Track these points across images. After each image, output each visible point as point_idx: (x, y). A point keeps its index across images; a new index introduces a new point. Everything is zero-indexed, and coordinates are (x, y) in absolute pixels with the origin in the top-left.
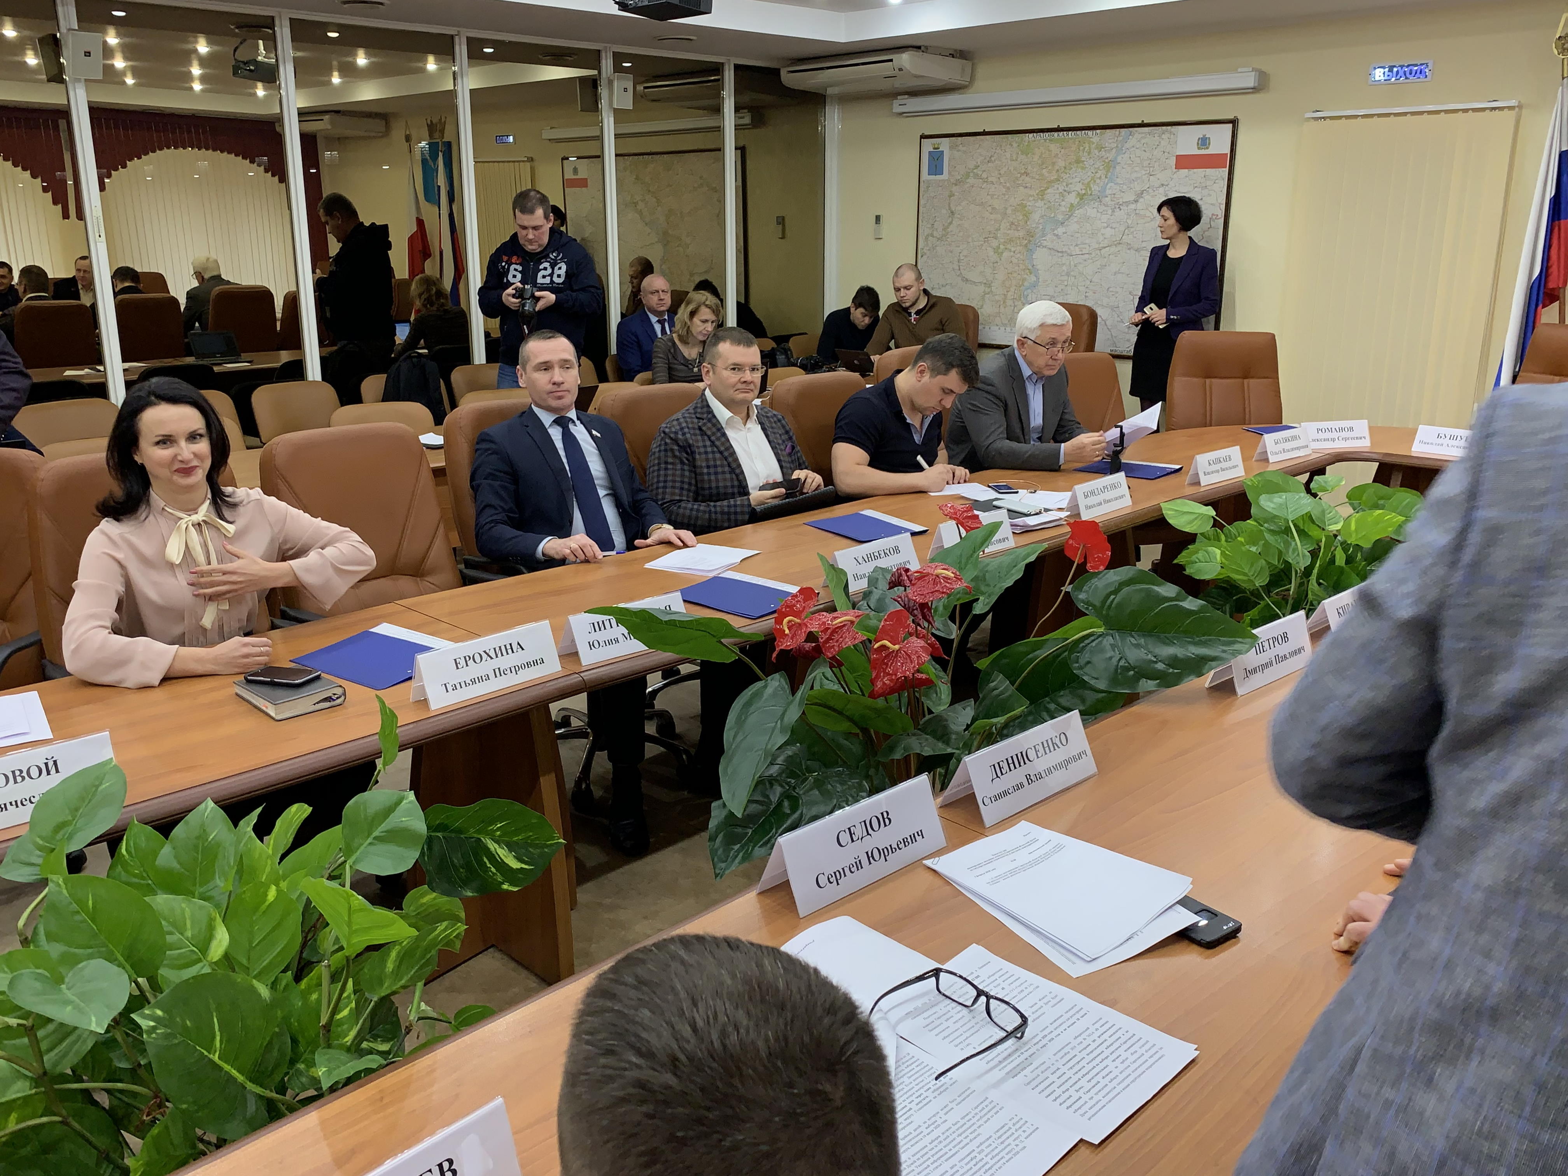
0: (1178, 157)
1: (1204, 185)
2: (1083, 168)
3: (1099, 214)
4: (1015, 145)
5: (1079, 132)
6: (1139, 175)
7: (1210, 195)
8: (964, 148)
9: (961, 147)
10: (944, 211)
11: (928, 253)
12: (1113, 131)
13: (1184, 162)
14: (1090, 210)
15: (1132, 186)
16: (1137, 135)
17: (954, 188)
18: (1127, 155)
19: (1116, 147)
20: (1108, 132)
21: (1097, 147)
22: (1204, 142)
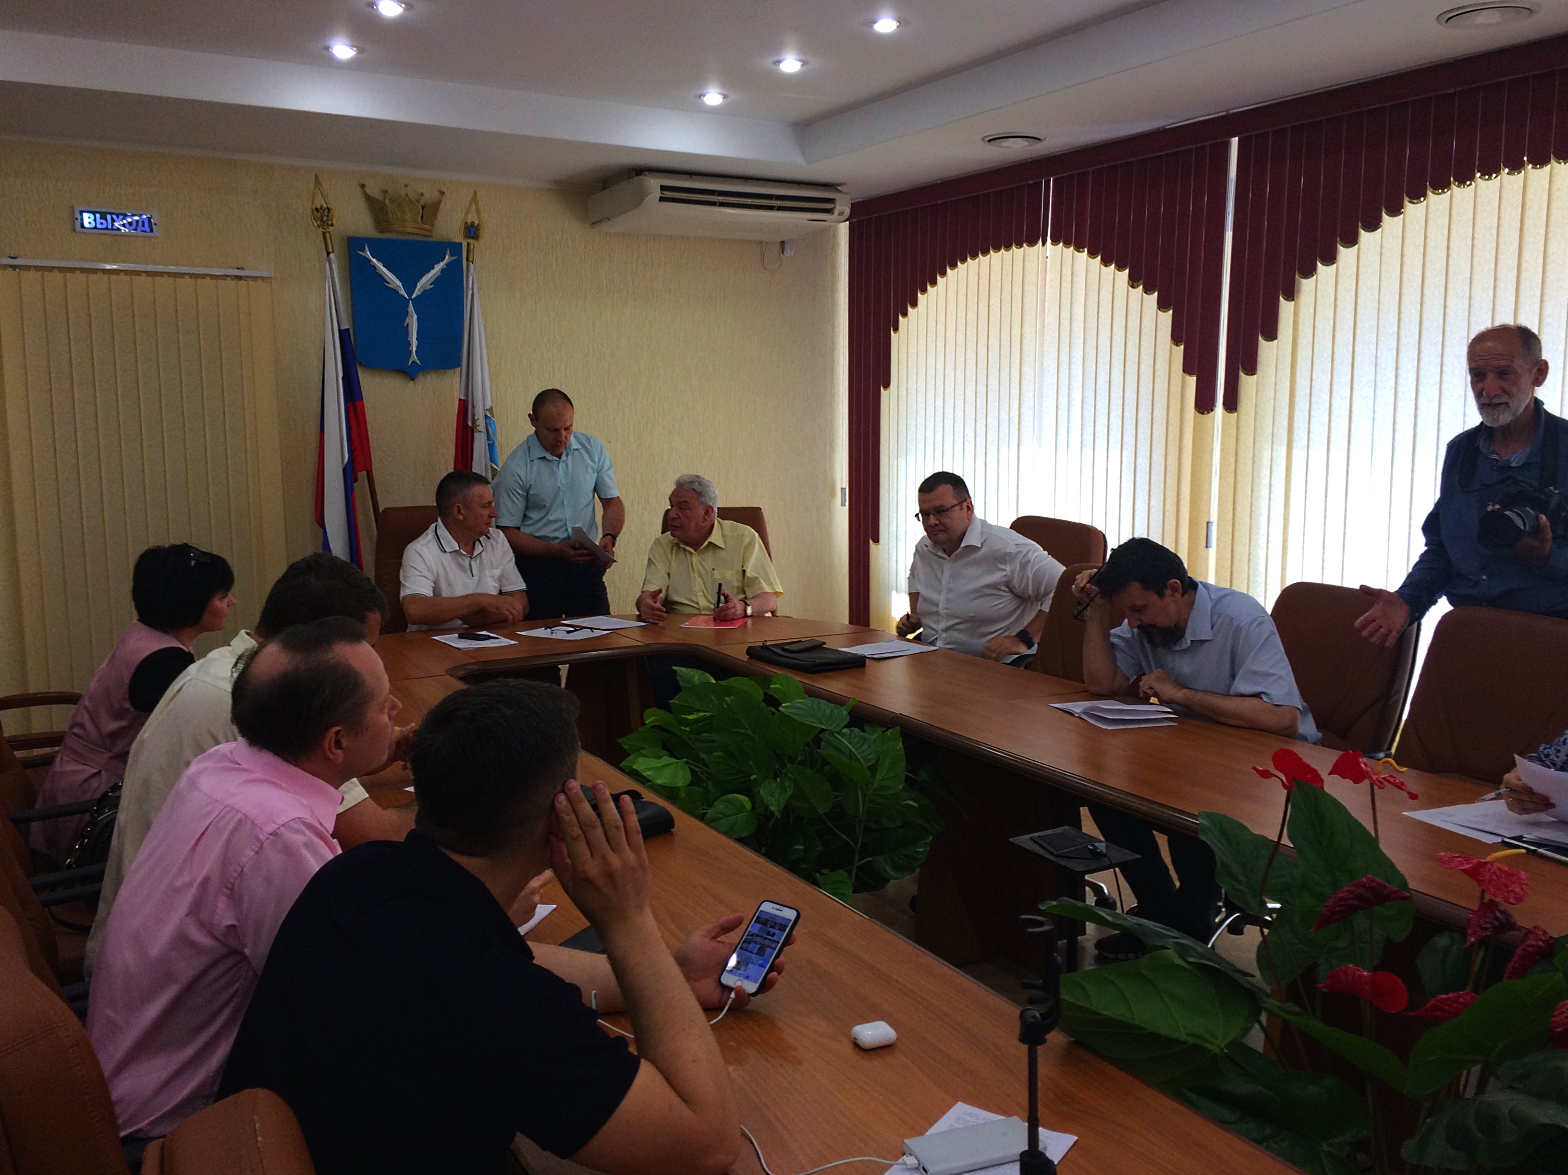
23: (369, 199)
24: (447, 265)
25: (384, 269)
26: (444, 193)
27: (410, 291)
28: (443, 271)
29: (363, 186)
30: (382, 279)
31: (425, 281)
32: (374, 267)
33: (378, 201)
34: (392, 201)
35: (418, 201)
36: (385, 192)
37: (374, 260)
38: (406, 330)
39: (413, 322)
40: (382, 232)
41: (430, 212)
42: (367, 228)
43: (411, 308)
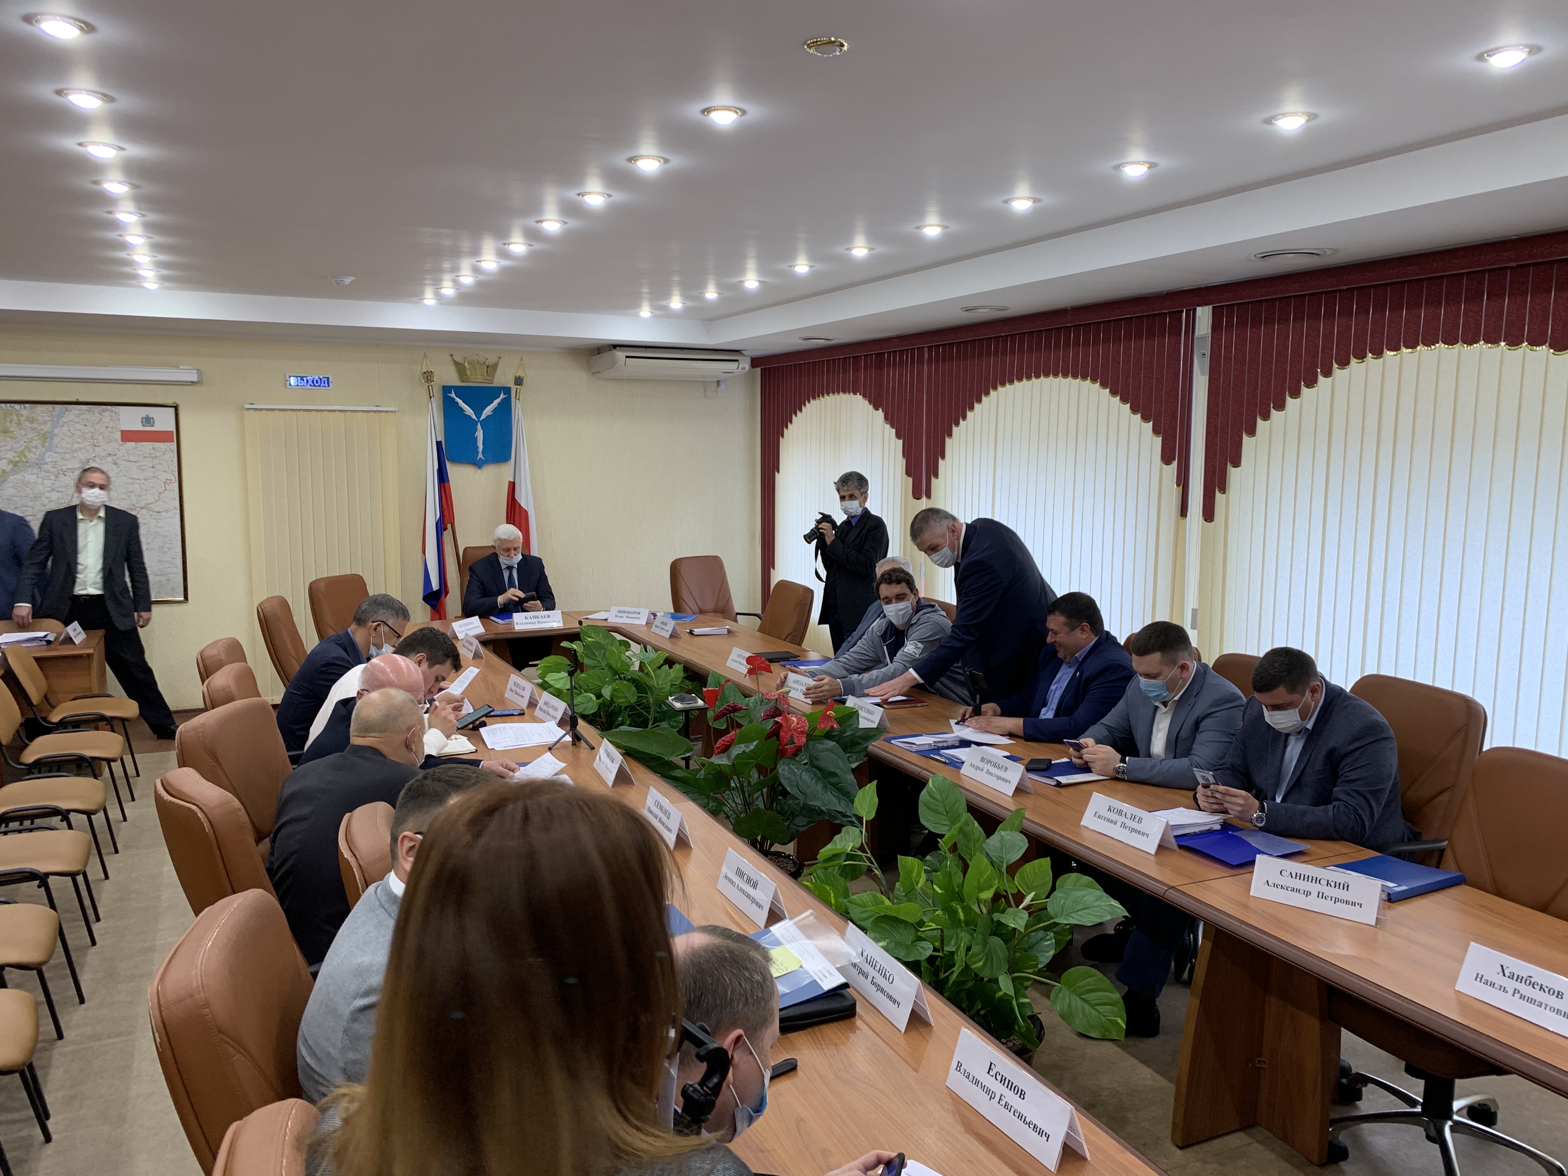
0: (123, 432)
1: (153, 455)
2: (12, 438)
3: (40, 480)
5: (3, 405)
6: (82, 446)
7: (161, 464)
12: (46, 406)
13: (128, 436)
14: (30, 476)
15: (76, 455)
16: (73, 412)
18: (65, 428)
19: (52, 420)
20: (40, 407)
21: (27, 420)
22: (148, 421)
23: (456, 363)
24: (501, 400)
25: (464, 404)
26: (500, 358)
27: (478, 416)
28: (499, 404)
29: (452, 355)
30: (461, 410)
31: (488, 411)
32: (457, 403)
33: (460, 364)
34: (469, 364)
35: (484, 363)
36: (465, 358)
37: (457, 399)
38: (476, 439)
39: (480, 434)
40: (462, 382)
41: (492, 369)
42: (454, 380)
43: (479, 427)
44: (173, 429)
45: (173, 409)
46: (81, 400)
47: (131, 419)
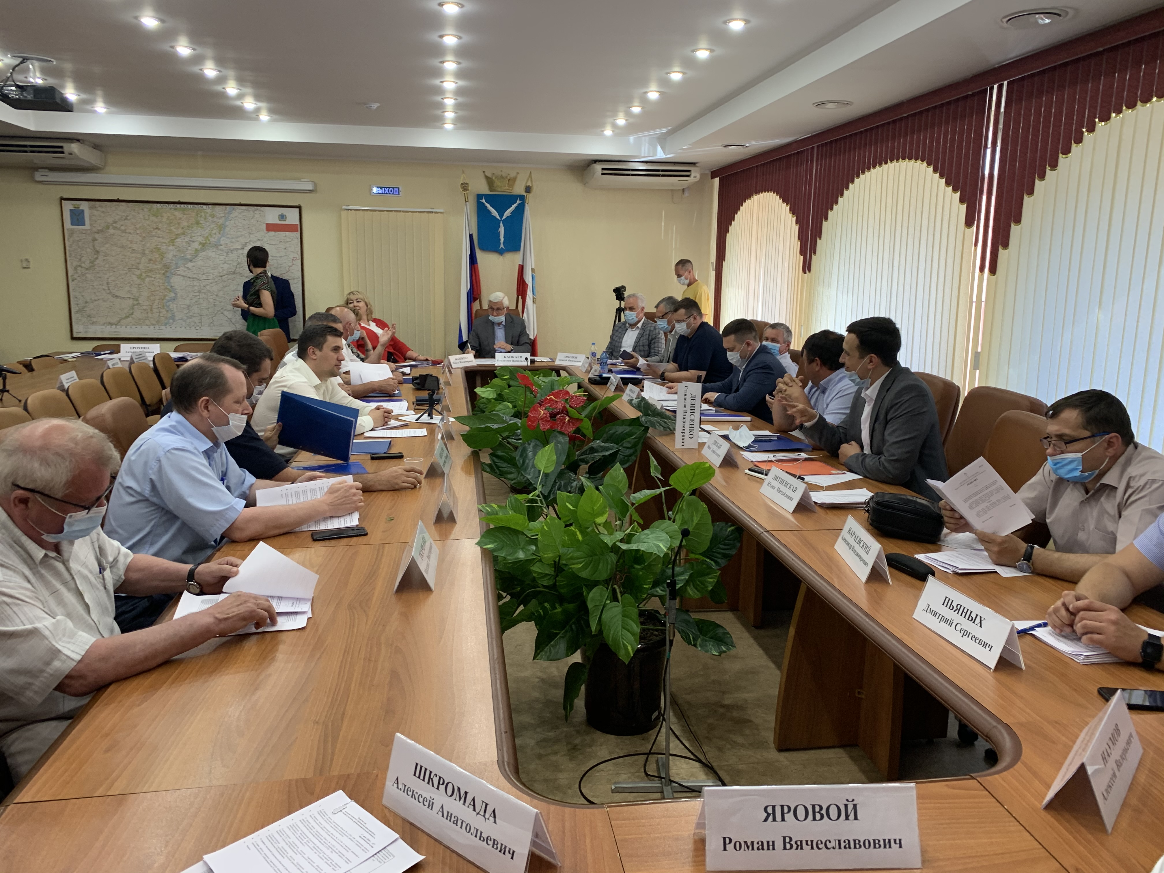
0: (267, 224)
1: (286, 241)
2: (201, 228)
3: (217, 256)
4: (146, 210)
5: (196, 206)
6: (242, 233)
7: (290, 247)
8: (103, 210)
9: (99, 209)
10: (89, 250)
11: (78, 279)
12: (221, 207)
13: (270, 228)
14: (211, 253)
15: (238, 239)
16: (237, 210)
17: (97, 236)
18: (232, 222)
19: (224, 216)
20: (217, 207)
21: (210, 216)
22: (282, 217)
23: (487, 178)
24: (519, 205)
25: (491, 208)
26: (518, 173)
27: (501, 216)
28: (516, 208)
29: (484, 172)
30: (489, 212)
31: (508, 213)
32: (486, 206)
33: (489, 177)
34: (496, 177)
35: (506, 177)
36: (494, 175)
37: (487, 203)
38: (499, 233)
39: (502, 230)
40: (491, 191)
41: (512, 181)
42: (484, 189)
43: (501, 224)
44: (298, 223)
45: (298, 209)
46: (243, 202)
47: (272, 216)
